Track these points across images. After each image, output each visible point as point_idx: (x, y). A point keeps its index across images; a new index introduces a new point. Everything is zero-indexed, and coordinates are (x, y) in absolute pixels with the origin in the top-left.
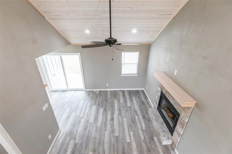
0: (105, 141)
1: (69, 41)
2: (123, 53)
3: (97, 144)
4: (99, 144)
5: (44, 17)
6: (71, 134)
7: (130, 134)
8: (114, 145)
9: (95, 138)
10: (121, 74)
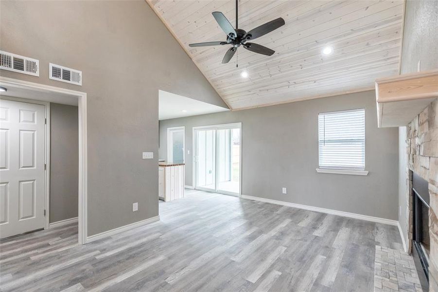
0: (202, 256)
1: (227, 102)
2: (321, 117)
3: (184, 253)
4: (188, 255)
5: (191, 59)
6: (165, 228)
7: (268, 271)
8: (213, 269)
9: (191, 246)
10: (319, 167)
